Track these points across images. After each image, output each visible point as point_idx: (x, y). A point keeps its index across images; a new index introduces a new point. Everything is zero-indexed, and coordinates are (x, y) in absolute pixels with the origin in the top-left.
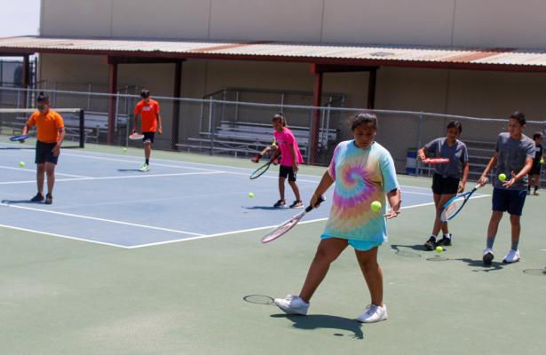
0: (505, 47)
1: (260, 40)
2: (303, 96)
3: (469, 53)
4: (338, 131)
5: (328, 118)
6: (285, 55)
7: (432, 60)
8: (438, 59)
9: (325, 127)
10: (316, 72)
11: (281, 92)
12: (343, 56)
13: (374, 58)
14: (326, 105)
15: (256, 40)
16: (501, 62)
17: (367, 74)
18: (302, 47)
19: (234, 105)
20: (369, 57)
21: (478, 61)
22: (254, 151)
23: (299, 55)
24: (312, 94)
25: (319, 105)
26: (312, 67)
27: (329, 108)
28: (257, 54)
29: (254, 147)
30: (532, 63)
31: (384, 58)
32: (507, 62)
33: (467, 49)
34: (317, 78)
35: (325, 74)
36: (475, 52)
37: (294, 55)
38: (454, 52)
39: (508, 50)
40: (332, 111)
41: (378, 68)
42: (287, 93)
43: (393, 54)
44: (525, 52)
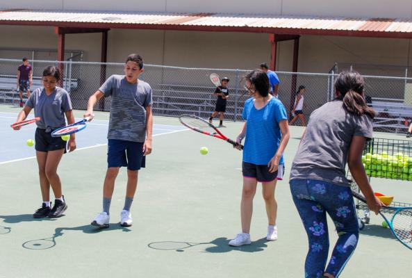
0: (207, 12)
1: (14, 8)
2: (50, 53)
3: (179, 17)
4: (79, 80)
5: (70, 71)
6: (34, 20)
7: (151, 23)
8: (155, 23)
9: (68, 77)
10: (60, 33)
11: (31, 50)
12: (81, 21)
13: (105, 21)
14: (68, 60)
15: (10, 8)
16: (204, 24)
17: (100, 35)
18: (48, 13)
20: (101, 21)
21: (186, 24)
22: (10, 98)
23: (45, 20)
24: (57, 51)
25: (62, 59)
26: (56, 30)
27: (71, 62)
28: (11, 19)
29: (10, 95)
30: (227, 25)
31: (113, 22)
32: (199, 24)
33: (178, 14)
34: (60, 38)
35: (66, 35)
36: (183, 17)
37: (41, 20)
38: (168, 16)
39: (209, 15)
40: (73, 65)
41: (109, 29)
42: (36, 51)
43: (120, 19)
44: (222, 16)
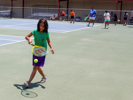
11: (47, 6)
19: (36, 9)
24: (58, 6)
35: (60, 2)
42: (48, 6)
